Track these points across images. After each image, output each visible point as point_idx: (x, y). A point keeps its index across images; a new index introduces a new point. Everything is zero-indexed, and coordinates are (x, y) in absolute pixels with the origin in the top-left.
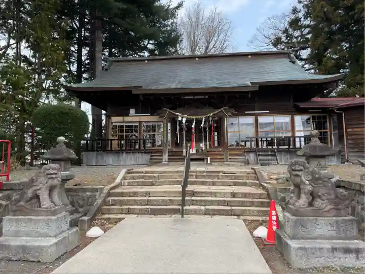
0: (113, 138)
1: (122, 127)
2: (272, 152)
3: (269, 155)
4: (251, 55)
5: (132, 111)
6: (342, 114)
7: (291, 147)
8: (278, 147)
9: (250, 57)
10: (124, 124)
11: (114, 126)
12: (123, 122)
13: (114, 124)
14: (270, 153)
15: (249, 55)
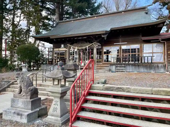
0: (55, 58)
1: (58, 53)
2: (124, 65)
3: (123, 67)
4: (123, 12)
5: (62, 46)
6: (165, 42)
7: (139, 62)
8: (128, 62)
9: (123, 13)
10: (59, 52)
11: (55, 53)
12: (59, 51)
13: (55, 52)
14: (123, 66)
15: (122, 12)
